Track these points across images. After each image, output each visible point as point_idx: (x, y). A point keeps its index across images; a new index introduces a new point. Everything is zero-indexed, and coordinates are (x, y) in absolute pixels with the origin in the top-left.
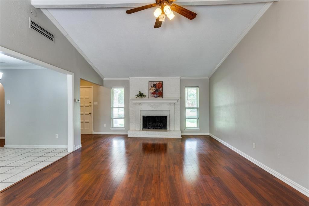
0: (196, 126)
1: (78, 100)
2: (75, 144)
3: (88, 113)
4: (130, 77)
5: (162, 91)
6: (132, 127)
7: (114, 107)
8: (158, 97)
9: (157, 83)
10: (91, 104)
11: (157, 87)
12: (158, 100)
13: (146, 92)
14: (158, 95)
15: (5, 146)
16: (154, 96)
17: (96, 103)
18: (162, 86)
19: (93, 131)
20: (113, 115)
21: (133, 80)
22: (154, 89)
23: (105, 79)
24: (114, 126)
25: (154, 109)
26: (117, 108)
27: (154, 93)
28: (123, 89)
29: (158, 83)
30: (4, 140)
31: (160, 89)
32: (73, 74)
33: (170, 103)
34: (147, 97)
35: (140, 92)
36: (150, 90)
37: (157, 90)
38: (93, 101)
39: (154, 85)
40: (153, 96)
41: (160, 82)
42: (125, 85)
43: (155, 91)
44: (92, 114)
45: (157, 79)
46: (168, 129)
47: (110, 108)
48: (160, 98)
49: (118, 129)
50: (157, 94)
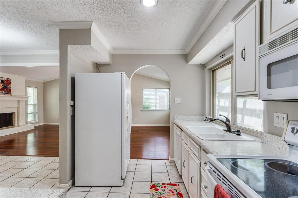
5: (10, 88)
8: (7, 94)
9: (5, 80)
11: (5, 83)
12: (7, 97)
14: (7, 92)
16: (3, 93)
18: (10, 83)
22: (2, 86)
27: (2, 90)
29: (7, 80)
31: (9, 86)
39: (2, 81)
40: (1, 93)
41: (8, 79)
43: (4, 87)
46: (16, 125)
50: (5, 91)
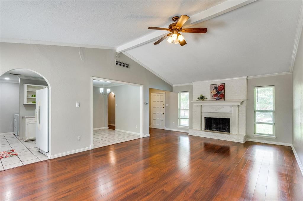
0: (271, 133)
1: (147, 103)
2: (144, 133)
3: (162, 113)
4: (193, 82)
5: (223, 93)
6: (194, 127)
7: (181, 108)
8: (219, 99)
10: (164, 106)
11: (218, 89)
12: (220, 103)
13: (207, 95)
14: (220, 97)
15: (115, 129)
16: (216, 99)
17: (167, 105)
18: (224, 88)
19: (165, 127)
20: (180, 116)
21: (196, 85)
22: (216, 92)
23: (174, 86)
24: (181, 125)
25: (215, 111)
26: (183, 109)
27: (215, 96)
28: (188, 93)
29: (220, 86)
30: (115, 126)
31: (222, 92)
32: (143, 86)
33: (233, 106)
34: (209, 99)
35: (201, 95)
36: (211, 92)
37: (218, 93)
38: (166, 104)
39: (216, 88)
40: (214, 99)
41: (222, 84)
42: (189, 89)
44: (165, 114)
45: (218, 82)
46: (231, 132)
47: (177, 109)
48: (222, 101)
49: (184, 128)
50: (218, 97)
